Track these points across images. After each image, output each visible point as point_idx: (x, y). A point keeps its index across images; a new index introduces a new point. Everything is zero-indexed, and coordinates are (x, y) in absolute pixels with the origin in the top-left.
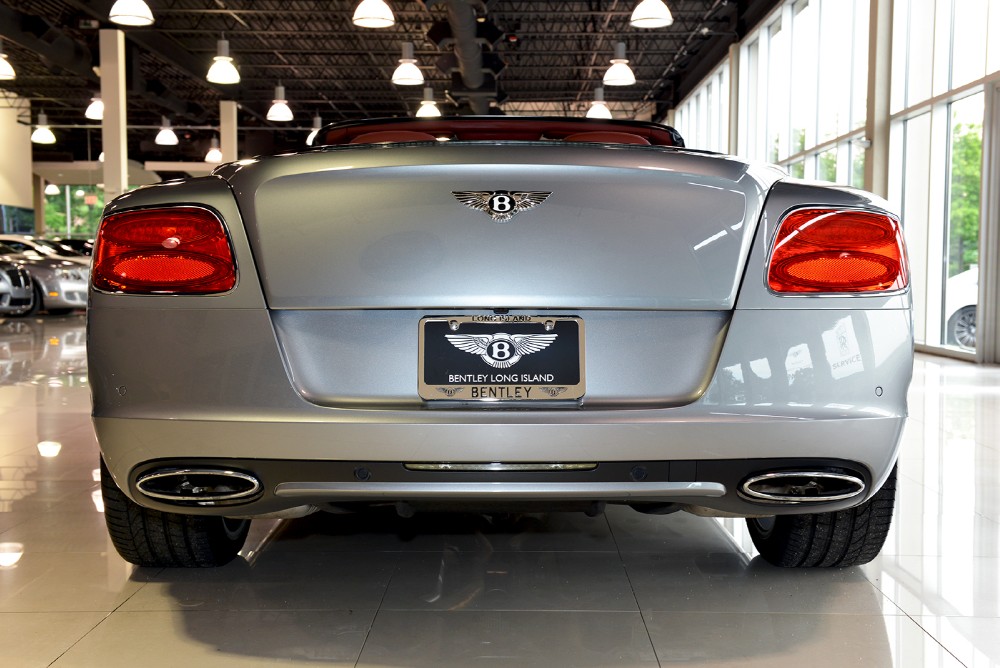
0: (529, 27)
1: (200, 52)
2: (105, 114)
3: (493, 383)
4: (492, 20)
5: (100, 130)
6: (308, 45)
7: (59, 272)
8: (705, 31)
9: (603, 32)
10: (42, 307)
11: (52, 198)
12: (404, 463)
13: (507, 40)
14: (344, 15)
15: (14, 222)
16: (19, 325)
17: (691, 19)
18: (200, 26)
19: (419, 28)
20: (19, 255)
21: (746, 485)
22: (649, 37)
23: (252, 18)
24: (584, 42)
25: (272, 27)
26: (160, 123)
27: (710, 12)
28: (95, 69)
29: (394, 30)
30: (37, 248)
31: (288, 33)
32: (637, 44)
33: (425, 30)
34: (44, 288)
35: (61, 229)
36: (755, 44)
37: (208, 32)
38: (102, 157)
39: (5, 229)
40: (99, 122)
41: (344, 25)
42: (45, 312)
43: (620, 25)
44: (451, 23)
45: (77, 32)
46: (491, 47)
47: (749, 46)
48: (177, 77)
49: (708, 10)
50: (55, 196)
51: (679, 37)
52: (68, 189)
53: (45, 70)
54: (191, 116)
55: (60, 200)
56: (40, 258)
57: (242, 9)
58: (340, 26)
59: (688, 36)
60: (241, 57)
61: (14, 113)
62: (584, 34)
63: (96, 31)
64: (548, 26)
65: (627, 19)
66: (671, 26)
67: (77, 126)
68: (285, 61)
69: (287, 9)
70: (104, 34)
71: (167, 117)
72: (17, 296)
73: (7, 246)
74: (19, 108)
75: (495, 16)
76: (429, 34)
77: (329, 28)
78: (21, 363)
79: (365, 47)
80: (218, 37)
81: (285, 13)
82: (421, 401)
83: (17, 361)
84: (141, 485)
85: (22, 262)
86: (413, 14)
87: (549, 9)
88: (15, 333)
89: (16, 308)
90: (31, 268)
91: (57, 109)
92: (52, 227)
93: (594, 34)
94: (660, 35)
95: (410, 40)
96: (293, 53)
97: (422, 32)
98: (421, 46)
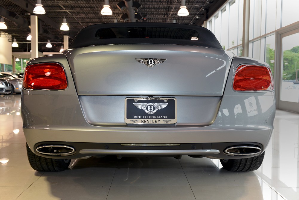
0: (149, 16)
1: (58, 22)
2: (32, 39)
3: (148, 119)
4: (139, 14)
5: (30, 43)
6: (88, 20)
7: (19, 82)
8: (197, 17)
9: (170, 17)
10: (14, 92)
11: (18, 62)
12: (120, 144)
13: (143, 19)
14: (98, 12)
15: (7, 69)
16: (8, 97)
17: (193, 14)
18: (58, 15)
19: (119, 16)
20: (8, 78)
21: (226, 150)
22: (182, 19)
23: (73, 12)
24: (164, 20)
25: (78, 15)
26: (47, 41)
27: (199, 12)
28: (29, 26)
29: (112, 16)
30: (13, 76)
31: (83, 17)
32: (179, 21)
33: (121, 16)
34: (15, 87)
35: (20, 71)
36: (211, 21)
37: (61, 16)
38: (31, 51)
39: (5, 70)
40: (30, 41)
41: (98, 15)
42: (15, 94)
43: (174, 16)
44: (128, 14)
45: (24, 16)
46: (139, 21)
47: (209, 22)
48: (52, 29)
49: (198, 12)
50: (19, 62)
51: (190, 19)
52: (22, 60)
53: (16, 27)
54: (56, 40)
55: (20, 63)
56: (14, 79)
57: (70, 10)
58: (97, 15)
59: (192, 19)
60: (70, 23)
61: (7, 38)
62: (164, 18)
63: (30, 16)
64: (154, 16)
65: (176, 14)
66: (188, 16)
67: (24, 42)
68: (82, 24)
69: (83, 10)
70: (32, 16)
71: (49, 40)
72: (7, 89)
73: (4, 75)
74: (8, 37)
75: (140, 13)
76: (122, 17)
77: (94, 15)
78: (8, 108)
79: (104, 21)
80: (63, 18)
81: (82, 11)
82: (126, 124)
83: (7, 107)
84: (38, 150)
85: (9, 80)
86: (117, 12)
87: (155, 11)
88: (7, 99)
89: (7, 92)
90: (11, 81)
91: (19, 38)
92: (17, 70)
93: (167, 18)
94: (185, 18)
95: (116, 19)
96: (84, 22)
97: (120, 17)
98: (119, 21)
